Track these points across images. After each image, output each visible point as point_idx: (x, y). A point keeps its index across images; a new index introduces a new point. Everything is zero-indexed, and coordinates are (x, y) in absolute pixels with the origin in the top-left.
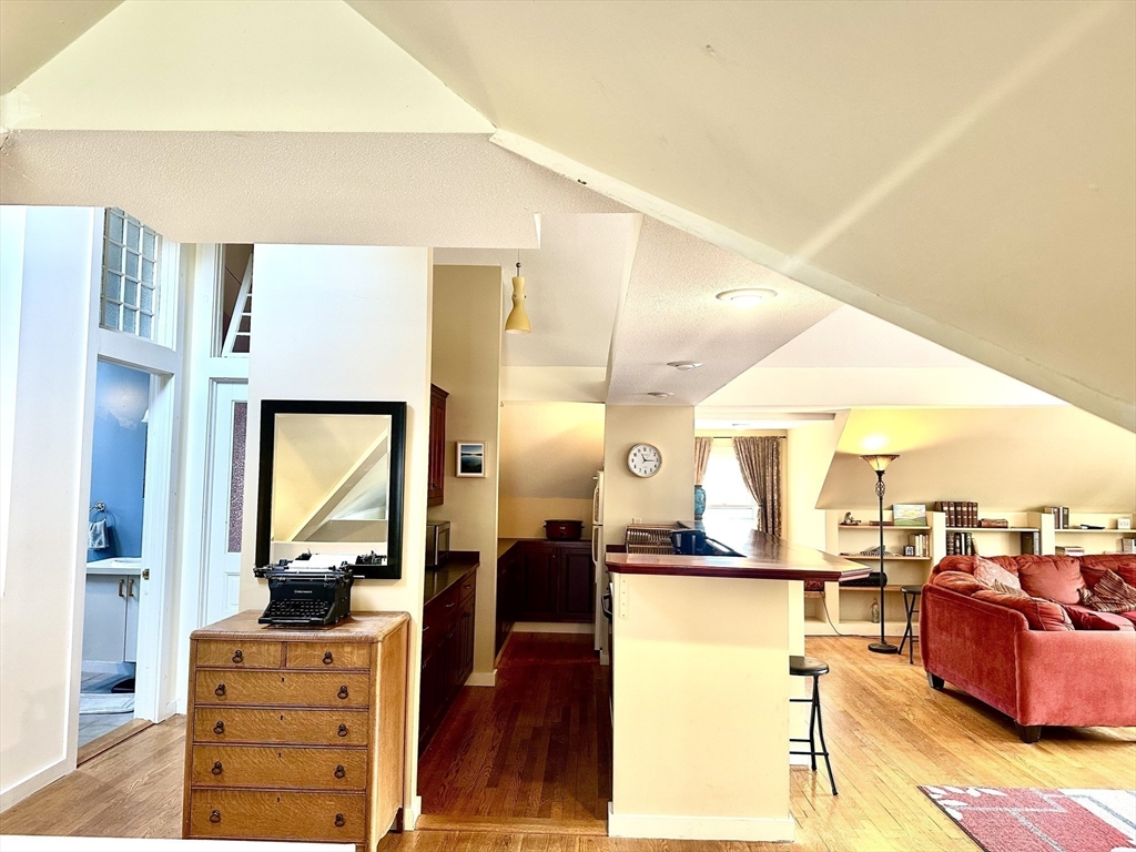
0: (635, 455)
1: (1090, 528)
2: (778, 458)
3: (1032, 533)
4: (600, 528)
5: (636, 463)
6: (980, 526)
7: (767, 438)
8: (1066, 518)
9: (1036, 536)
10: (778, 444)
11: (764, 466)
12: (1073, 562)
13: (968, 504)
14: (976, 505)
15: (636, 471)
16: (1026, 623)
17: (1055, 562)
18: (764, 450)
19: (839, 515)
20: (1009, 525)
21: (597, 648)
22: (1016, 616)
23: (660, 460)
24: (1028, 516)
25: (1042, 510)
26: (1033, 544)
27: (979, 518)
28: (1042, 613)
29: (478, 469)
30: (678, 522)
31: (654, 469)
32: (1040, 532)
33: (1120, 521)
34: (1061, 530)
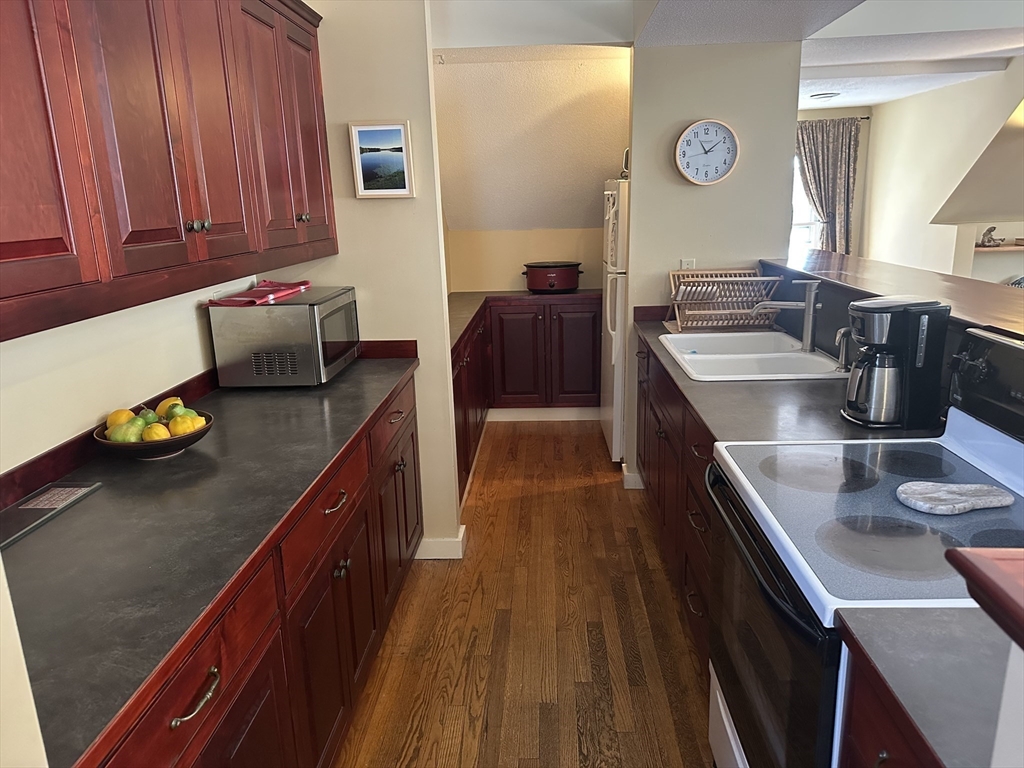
0: (689, 143)
2: (856, 151)
4: (620, 279)
5: (689, 158)
7: (843, 122)
10: (857, 129)
11: (835, 165)
15: (688, 174)
18: (836, 139)
19: (976, 231)
21: (616, 459)
23: (733, 151)
29: (397, 180)
30: (760, 261)
31: (722, 168)
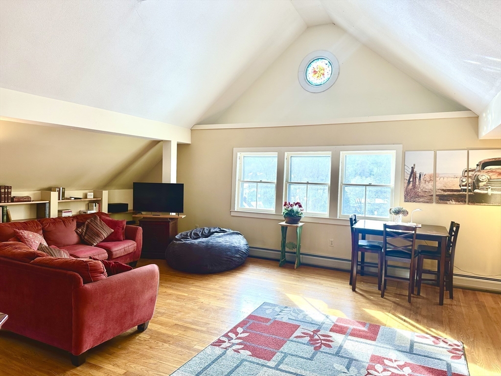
1: (75, 198)
3: (45, 203)
6: (12, 201)
8: (63, 193)
9: (47, 205)
12: (73, 220)
13: (5, 187)
14: (11, 188)
16: (82, 280)
17: (64, 222)
20: (32, 200)
22: (75, 276)
24: (41, 193)
25: (50, 189)
26: (45, 210)
27: (12, 196)
28: (91, 270)
32: (50, 203)
33: (88, 194)
34: (61, 201)
